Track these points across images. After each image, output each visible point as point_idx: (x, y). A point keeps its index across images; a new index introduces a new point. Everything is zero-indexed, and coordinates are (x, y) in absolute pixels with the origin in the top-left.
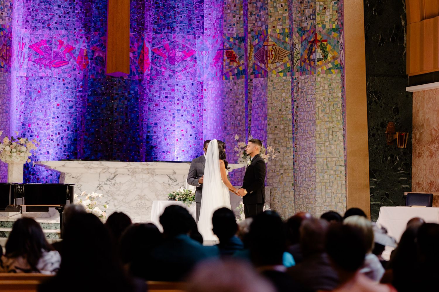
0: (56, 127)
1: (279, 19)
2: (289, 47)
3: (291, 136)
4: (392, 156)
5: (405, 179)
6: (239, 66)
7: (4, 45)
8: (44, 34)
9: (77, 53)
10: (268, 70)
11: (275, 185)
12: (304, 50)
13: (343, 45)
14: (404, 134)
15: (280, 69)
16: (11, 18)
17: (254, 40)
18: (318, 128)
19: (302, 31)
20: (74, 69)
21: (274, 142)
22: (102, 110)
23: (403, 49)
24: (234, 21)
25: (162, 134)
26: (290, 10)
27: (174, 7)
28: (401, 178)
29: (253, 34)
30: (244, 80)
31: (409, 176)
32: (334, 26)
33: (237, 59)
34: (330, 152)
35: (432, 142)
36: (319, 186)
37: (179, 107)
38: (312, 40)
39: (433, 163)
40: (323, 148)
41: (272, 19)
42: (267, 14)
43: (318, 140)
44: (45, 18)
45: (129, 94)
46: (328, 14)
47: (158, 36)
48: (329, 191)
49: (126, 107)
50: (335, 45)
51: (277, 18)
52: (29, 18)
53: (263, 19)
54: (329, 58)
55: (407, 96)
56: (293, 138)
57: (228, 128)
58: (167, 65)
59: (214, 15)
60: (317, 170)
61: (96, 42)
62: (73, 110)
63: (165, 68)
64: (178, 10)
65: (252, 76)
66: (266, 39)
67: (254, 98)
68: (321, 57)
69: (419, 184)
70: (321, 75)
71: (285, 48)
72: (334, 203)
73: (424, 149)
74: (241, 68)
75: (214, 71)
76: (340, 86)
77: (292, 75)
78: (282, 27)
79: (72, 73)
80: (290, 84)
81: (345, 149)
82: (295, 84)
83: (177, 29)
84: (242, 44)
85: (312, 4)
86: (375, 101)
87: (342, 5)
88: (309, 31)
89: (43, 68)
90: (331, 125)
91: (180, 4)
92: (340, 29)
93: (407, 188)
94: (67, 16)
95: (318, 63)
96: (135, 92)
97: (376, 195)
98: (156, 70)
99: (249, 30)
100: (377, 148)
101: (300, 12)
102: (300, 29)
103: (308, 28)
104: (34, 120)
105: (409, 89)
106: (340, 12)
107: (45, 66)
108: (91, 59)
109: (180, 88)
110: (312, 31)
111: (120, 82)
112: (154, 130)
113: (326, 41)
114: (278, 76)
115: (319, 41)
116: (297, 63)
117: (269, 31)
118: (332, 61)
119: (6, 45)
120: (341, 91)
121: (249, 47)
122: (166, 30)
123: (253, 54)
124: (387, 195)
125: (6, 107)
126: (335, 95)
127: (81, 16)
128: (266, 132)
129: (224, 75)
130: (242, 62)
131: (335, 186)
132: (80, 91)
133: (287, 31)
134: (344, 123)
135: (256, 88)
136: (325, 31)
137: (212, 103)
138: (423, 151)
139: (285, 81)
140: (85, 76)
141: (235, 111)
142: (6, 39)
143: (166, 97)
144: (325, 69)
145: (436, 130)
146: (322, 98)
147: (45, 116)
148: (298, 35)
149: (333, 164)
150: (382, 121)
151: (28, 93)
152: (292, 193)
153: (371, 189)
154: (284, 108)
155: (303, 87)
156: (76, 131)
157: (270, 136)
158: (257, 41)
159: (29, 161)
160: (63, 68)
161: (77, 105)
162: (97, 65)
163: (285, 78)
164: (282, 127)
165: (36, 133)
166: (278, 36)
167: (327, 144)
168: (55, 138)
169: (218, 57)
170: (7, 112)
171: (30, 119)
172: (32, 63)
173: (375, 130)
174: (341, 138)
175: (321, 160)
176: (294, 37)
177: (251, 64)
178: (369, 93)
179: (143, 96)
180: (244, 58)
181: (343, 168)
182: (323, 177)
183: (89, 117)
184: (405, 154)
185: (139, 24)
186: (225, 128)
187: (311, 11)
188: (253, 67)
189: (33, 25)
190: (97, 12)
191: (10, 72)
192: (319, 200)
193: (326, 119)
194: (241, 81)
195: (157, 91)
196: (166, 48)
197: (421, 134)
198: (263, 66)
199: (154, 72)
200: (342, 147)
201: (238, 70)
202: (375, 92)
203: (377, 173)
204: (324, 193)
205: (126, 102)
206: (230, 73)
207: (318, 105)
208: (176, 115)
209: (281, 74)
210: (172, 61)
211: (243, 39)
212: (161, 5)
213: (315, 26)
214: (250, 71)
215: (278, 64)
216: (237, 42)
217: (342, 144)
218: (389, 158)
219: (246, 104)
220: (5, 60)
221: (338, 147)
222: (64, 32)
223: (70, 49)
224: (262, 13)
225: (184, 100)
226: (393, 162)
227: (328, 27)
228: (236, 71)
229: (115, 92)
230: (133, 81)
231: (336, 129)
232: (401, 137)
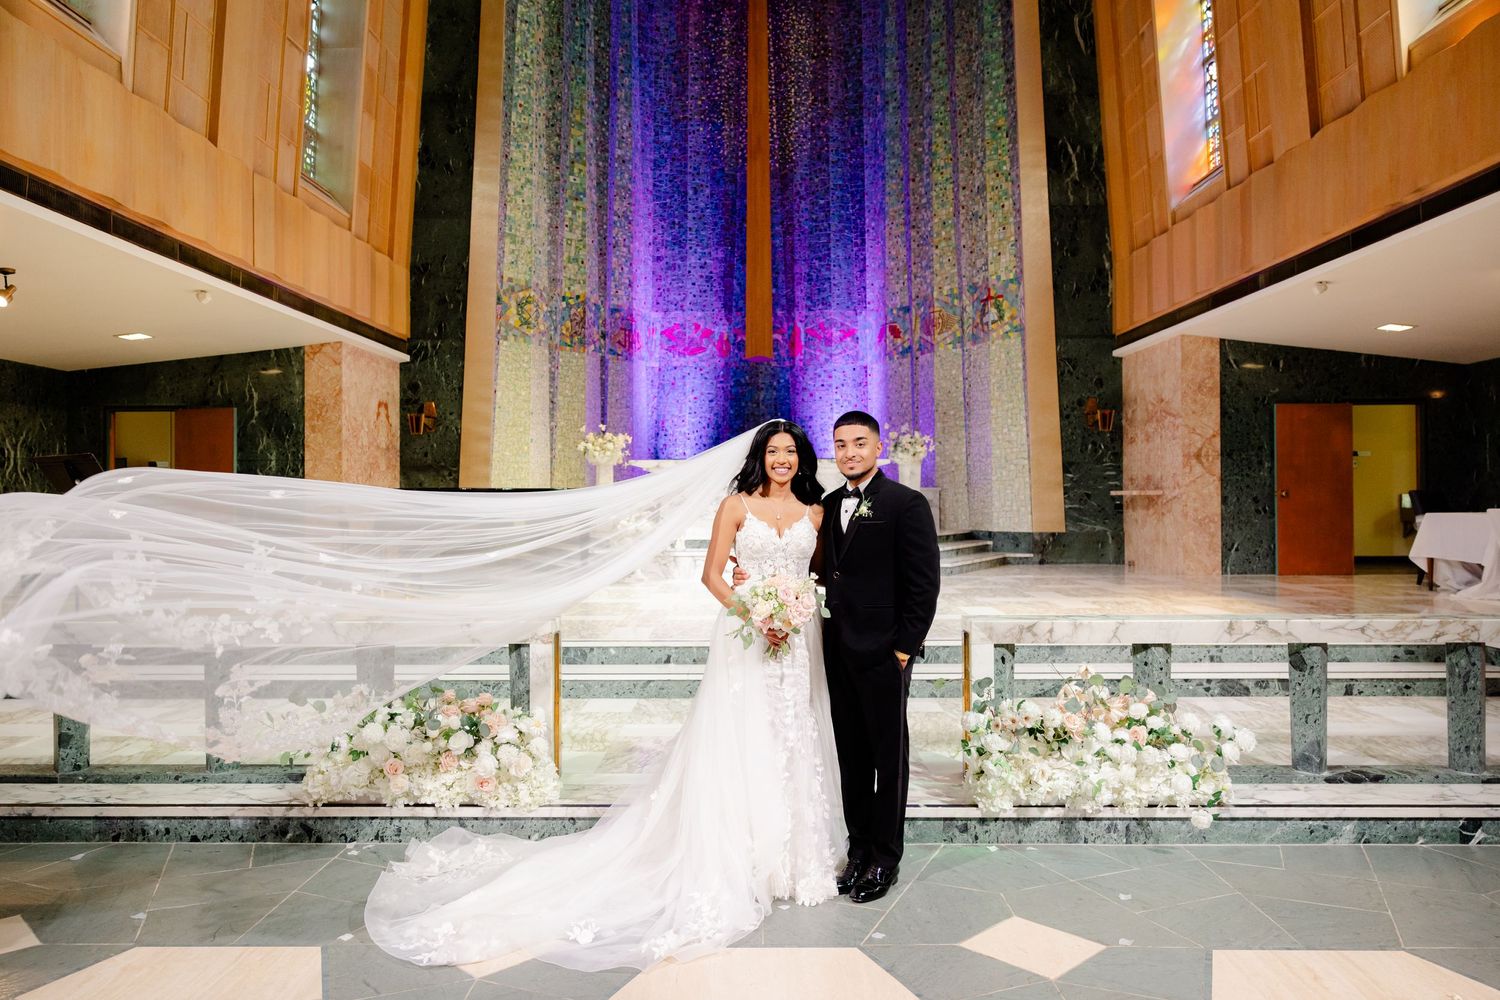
0: (693, 424)
1: (947, 278)
2: (958, 311)
3: (963, 423)
4: (1094, 443)
5: (1114, 473)
6: (904, 342)
7: (622, 329)
8: (677, 317)
9: (717, 338)
10: (934, 342)
11: (945, 486)
12: (975, 313)
13: (1023, 298)
14: (1107, 412)
15: (949, 341)
16: (631, 299)
17: (919, 309)
18: (993, 411)
19: (974, 287)
20: (713, 357)
21: (943, 432)
22: (747, 403)
23: (1108, 300)
24: (897, 288)
25: (818, 429)
26: (959, 264)
27: (829, 279)
28: (1108, 473)
29: (919, 301)
30: (909, 358)
31: (1119, 470)
32: (1012, 276)
33: (901, 335)
34: (1009, 442)
35: (1149, 420)
36: (996, 486)
37: (838, 397)
38: (985, 297)
39: (1150, 450)
40: (1000, 437)
41: (939, 278)
42: (932, 273)
43: (994, 426)
44: (678, 298)
45: (779, 382)
46: (1003, 260)
47: (812, 313)
48: (1008, 491)
49: (775, 399)
50: (1013, 300)
51: (944, 276)
52: (660, 300)
53: (928, 281)
54: (1006, 319)
55: (1114, 363)
56: (966, 426)
57: (893, 418)
58: (823, 347)
59: (876, 285)
60: (993, 465)
61: (738, 324)
62: (713, 404)
63: (820, 351)
64: (833, 282)
65: (918, 354)
66: (931, 305)
67: (921, 380)
68: (996, 318)
69: (1132, 479)
70: (997, 342)
71: (955, 314)
72: (1015, 508)
73: (1139, 433)
74: (906, 345)
75: (877, 353)
76: (1020, 354)
77: (962, 347)
78: (949, 287)
79: (712, 361)
80: (960, 358)
81: (1028, 435)
82: (967, 357)
83: (834, 305)
84: (907, 315)
85: (984, 250)
86: (1069, 371)
87: (1021, 246)
88: (981, 286)
89: (677, 356)
90: (1011, 405)
91: (836, 275)
92: (1018, 279)
93: (1116, 485)
94: (704, 295)
95: (991, 326)
96: (785, 381)
97: (1072, 495)
98: (811, 355)
99: (913, 297)
100: (1072, 434)
101: (970, 265)
102: (970, 287)
103: (980, 283)
104: (668, 417)
105: (1116, 353)
106: (1019, 256)
107: (679, 353)
108: (734, 344)
109: (837, 374)
110: (984, 286)
111: (766, 369)
112: (809, 424)
113: (1001, 296)
114: (946, 349)
115: (992, 298)
116: (969, 331)
117: (935, 294)
118: (1010, 321)
119: (625, 330)
120: (1021, 359)
121: (914, 318)
122: (820, 307)
123: (919, 326)
124: (1088, 496)
125: (627, 401)
126: (1014, 365)
127: (721, 294)
128: (934, 420)
129: (887, 354)
130: (907, 337)
131: (1017, 486)
132: (721, 382)
133: (956, 291)
134: (1026, 402)
135: (922, 367)
136: (1000, 283)
137: (876, 389)
138: (1136, 434)
139: (956, 354)
140: (726, 364)
141: (900, 397)
142: (625, 322)
143: (823, 385)
144: (1002, 333)
145: (1153, 404)
146: (998, 372)
147: (680, 411)
148: (968, 294)
149: (1013, 456)
150: (1079, 397)
151: (661, 386)
152: (966, 496)
153: (1065, 488)
154: (954, 388)
155: (976, 360)
156: (718, 428)
157: (939, 425)
158: (922, 309)
159: (621, 462)
160: (700, 355)
161: (718, 398)
162: (739, 350)
163: (954, 351)
164: (952, 412)
165: (670, 432)
166: (945, 299)
167: (1005, 430)
168: (692, 436)
169: (882, 335)
170: (627, 407)
171: (664, 416)
172: (665, 351)
173: (1069, 409)
174: (1023, 422)
175: (998, 452)
176: (964, 298)
177: (916, 339)
178: (1061, 360)
179: (795, 385)
180: (909, 332)
181: (1026, 462)
182: (1001, 474)
183: (732, 412)
184: (1112, 440)
185: (788, 300)
186: (890, 419)
187: (983, 261)
188: (919, 342)
189: (665, 307)
190: (737, 289)
191: (631, 361)
192: (997, 504)
193: (1004, 398)
194: (907, 361)
195: (811, 379)
196: (821, 326)
197: (1133, 412)
198: (929, 338)
199: (808, 357)
200: (1025, 434)
201: (903, 347)
202: (1068, 359)
203: (1074, 467)
204: (1002, 495)
205: (775, 393)
206: (895, 352)
207: (993, 381)
208: (835, 406)
209: (950, 346)
210: (829, 341)
211: (907, 310)
212: (814, 277)
213: (987, 279)
214: (916, 347)
215: (946, 334)
216: (901, 313)
217: (1025, 429)
218: (1090, 446)
219: (913, 388)
220: (624, 346)
221: (1019, 434)
222: (700, 314)
223: (707, 334)
224: (927, 273)
225: (844, 388)
226: (1096, 451)
227: (1003, 278)
228: (901, 349)
229: (760, 381)
230: (783, 368)
231: (1016, 411)
232: (1104, 417)
